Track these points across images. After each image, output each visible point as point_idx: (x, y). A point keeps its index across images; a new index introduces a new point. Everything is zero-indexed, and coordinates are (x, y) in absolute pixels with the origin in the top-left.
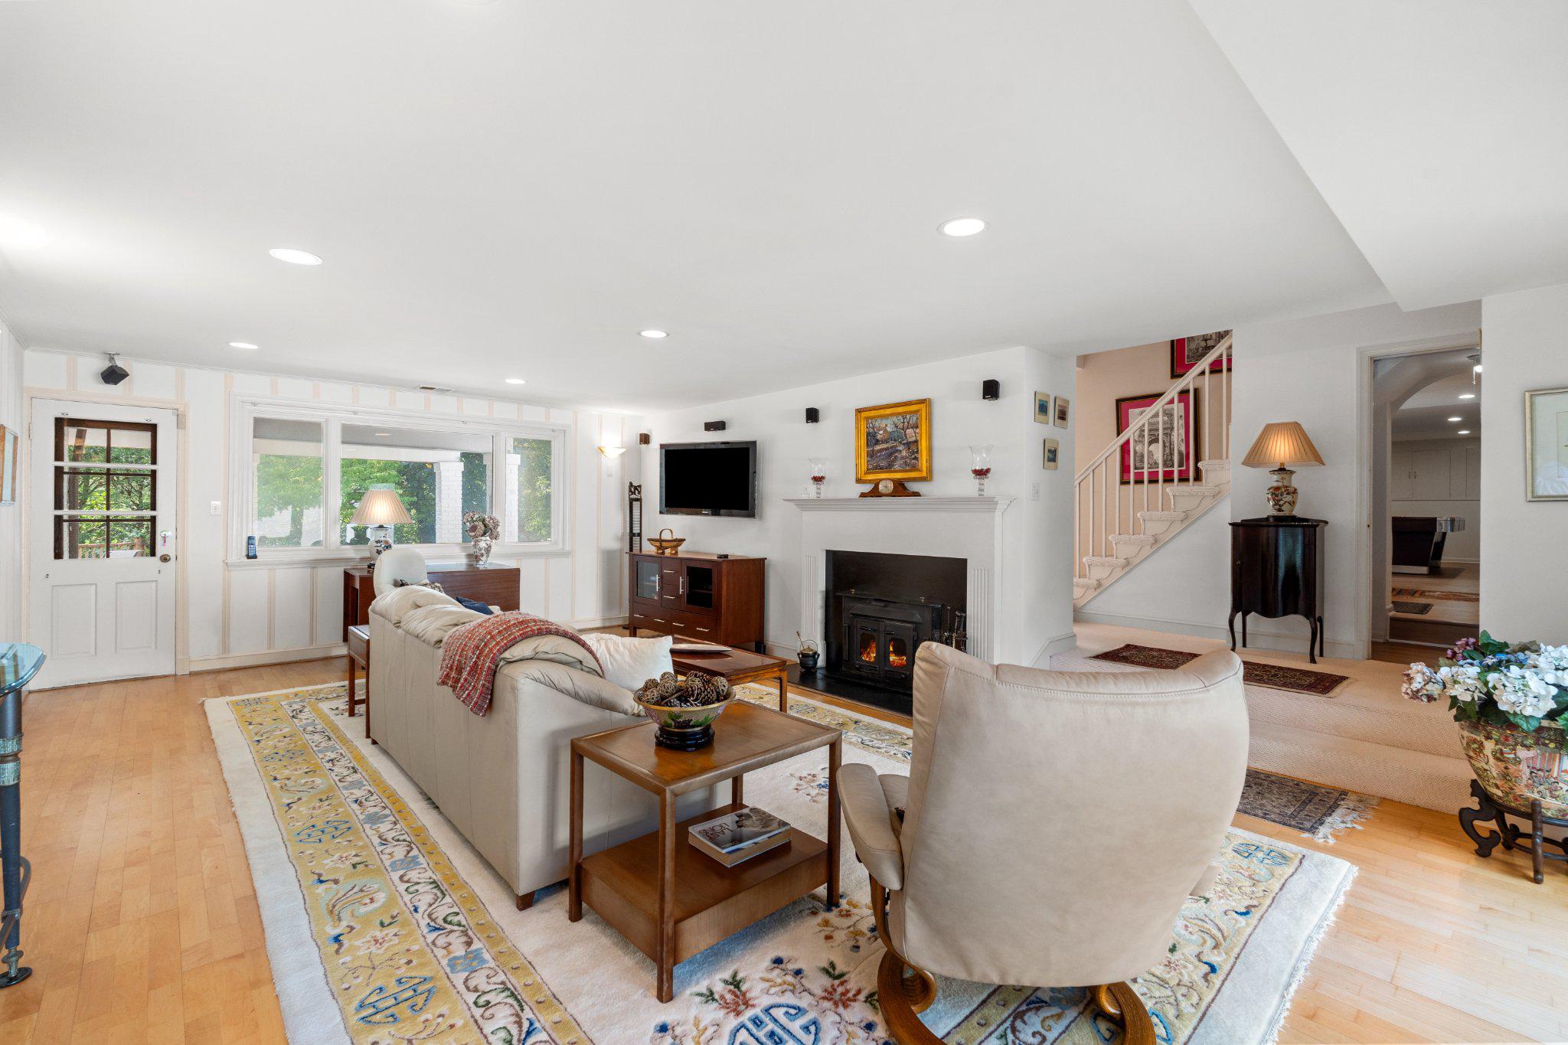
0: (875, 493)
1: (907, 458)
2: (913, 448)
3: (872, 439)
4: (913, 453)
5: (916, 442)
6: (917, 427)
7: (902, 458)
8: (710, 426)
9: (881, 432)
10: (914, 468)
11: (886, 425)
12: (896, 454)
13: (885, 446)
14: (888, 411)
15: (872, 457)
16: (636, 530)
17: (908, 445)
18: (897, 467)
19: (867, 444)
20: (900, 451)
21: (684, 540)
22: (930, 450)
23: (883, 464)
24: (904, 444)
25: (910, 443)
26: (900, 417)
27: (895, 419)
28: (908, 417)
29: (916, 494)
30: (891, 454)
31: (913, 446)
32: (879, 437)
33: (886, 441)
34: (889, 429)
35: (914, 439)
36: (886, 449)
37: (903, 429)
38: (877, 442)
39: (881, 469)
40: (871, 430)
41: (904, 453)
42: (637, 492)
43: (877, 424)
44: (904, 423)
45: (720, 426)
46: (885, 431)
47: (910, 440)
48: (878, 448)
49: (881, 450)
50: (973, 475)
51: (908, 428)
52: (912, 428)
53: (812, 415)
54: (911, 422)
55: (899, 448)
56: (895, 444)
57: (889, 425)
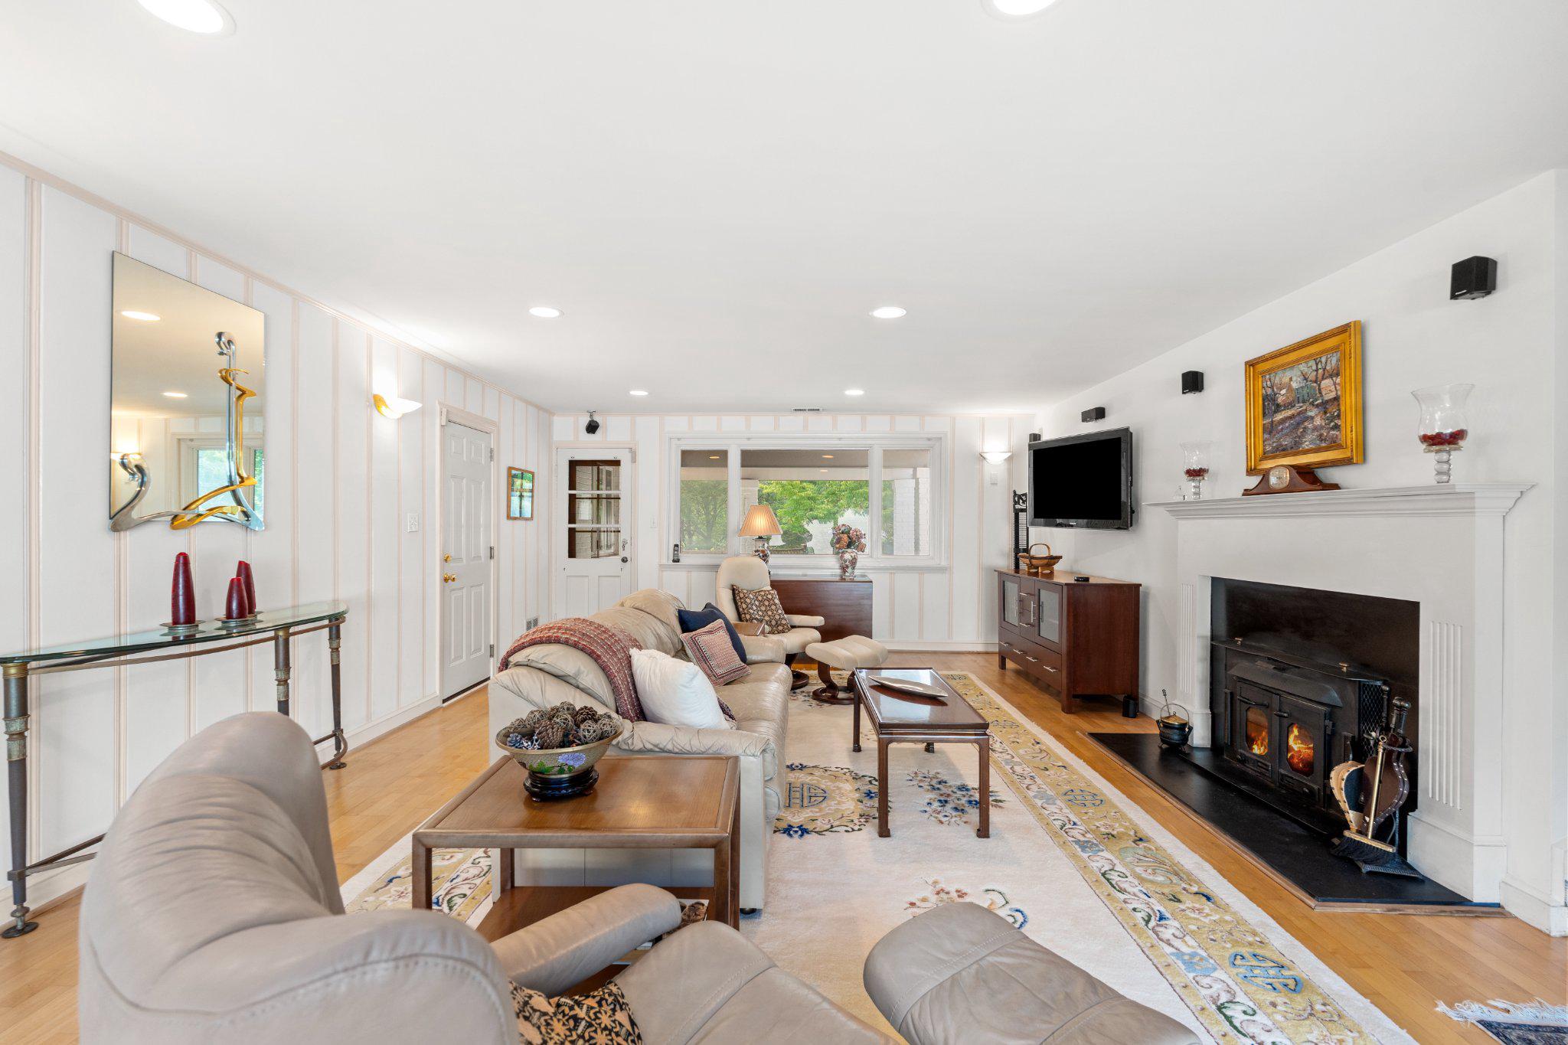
0: (1264, 489)
1: (1322, 427)
2: (1333, 410)
3: (1270, 404)
4: (1332, 419)
5: (1336, 399)
6: (1337, 375)
7: (1315, 429)
8: (1087, 416)
9: (1283, 392)
10: (1334, 445)
11: (1291, 379)
12: (1306, 424)
13: (1289, 413)
14: (1293, 356)
15: (1270, 433)
16: (1022, 545)
17: (1324, 406)
18: (1306, 445)
19: (1263, 413)
20: (1312, 418)
21: (1060, 557)
22: (1357, 409)
23: (1286, 442)
24: (1317, 406)
25: (1327, 401)
26: (1312, 363)
27: (1303, 367)
28: (1323, 360)
29: (1336, 487)
30: (1298, 424)
31: (1331, 407)
32: (1280, 400)
33: (1290, 405)
34: (1295, 385)
35: (1332, 395)
36: (1292, 417)
37: (1316, 382)
38: (1278, 408)
39: (1284, 450)
40: (1269, 391)
41: (1318, 421)
42: (1021, 501)
43: (1277, 380)
44: (1317, 370)
45: (1100, 413)
46: (1290, 388)
47: (1327, 398)
48: (1279, 417)
49: (1283, 421)
50: (1424, 446)
51: (1323, 379)
52: (1331, 376)
53: (1192, 382)
54: (1328, 368)
55: (1310, 414)
56: (1304, 408)
57: (1294, 379)
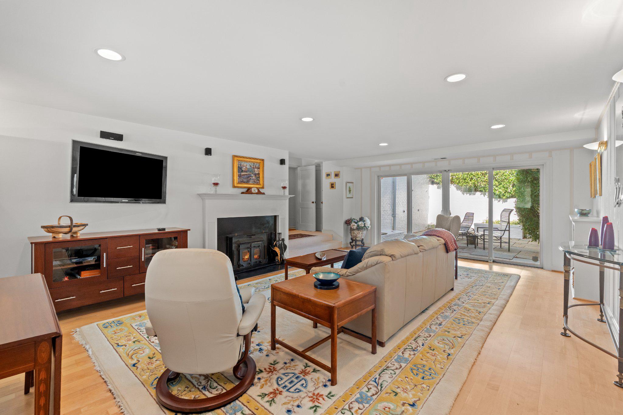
2: (257, 176)
3: (240, 169)
4: (257, 178)
5: (259, 174)
6: (259, 168)
7: (253, 179)
9: (244, 167)
10: (258, 184)
11: (247, 165)
12: (251, 177)
13: (246, 173)
14: (248, 160)
15: (240, 177)
17: (255, 174)
18: (251, 183)
19: (238, 172)
21: (87, 225)
22: (263, 177)
23: (245, 180)
24: (254, 174)
26: (252, 163)
27: (250, 163)
28: (255, 164)
29: (264, 194)
30: (248, 177)
32: (243, 169)
33: (246, 172)
34: (248, 167)
35: (257, 173)
36: (246, 175)
37: (253, 168)
38: (242, 171)
39: (244, 182)
40: (240, 166)
41: (254, 178)
43: (242, 164)
44: (254, 166)
46: (246, 167)
47: (256, 173)
48: (243, 173)
49: (244, 175)
51: (255, 168)
52: (257, 168)
53: (208, 152)
54: (256, 166)
55: (251, 175)
56: (250, 173)
57: (248, 165)
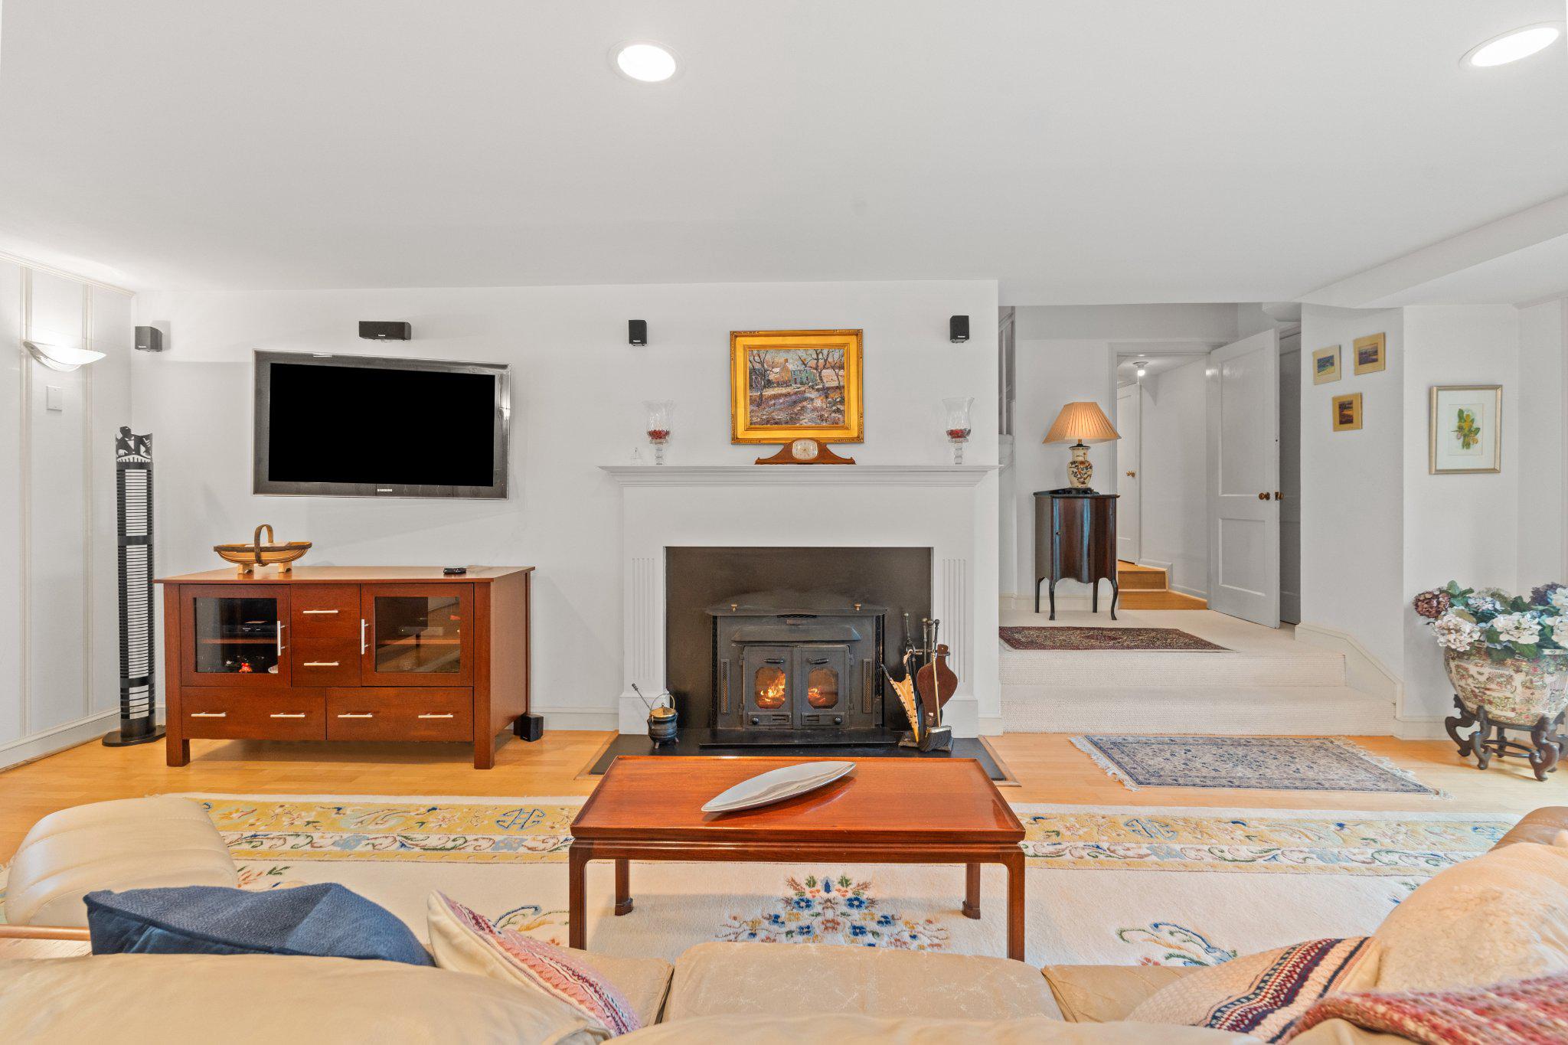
0: (785, 457)
1: (822, 409)
3: (758, 377)
4: (835, 403)
5: (839, 388)
6: (842, 367)
7: (815, 409)
8: (369, 330)
9: (777, 370)
10: (835, 425)
11: (786, 361)
12: (805, 403)
13: (784, 390)
14: (791, 340)
15: (759, 405)
17: (826, 392)
18: (805, 422)
19: (751, 386)
20: (812, 400)
21: (310, 546)
22: (861, 399)
23: (781, 416)
24: (818, 390)
25: (828, 388)
26: (811, 351)
27: (801, 353)
28: (825, 352)
29: (849, 462)
30: (795, 402)
31: (836, 396)
32: (772, 377)
33: (786, 384)
34: (791, 367)
35: (835, 384)
36: (786, 395)
37: (816, 369)
38: (769, 384)
39: (776, 423)
40: (758, 366)
41: (818, 403)
42: (143, 449)
43: (768, 357)
44: (818, 359)
45: (398, 331)
46: (784, 368)
47: (827, 385)
48: (770, 392)
49: (776, 397)
50: (949, 438)
51: (824, 368)
52: (833, 368)
53: (638, 332)
54: (830, 360)
55: (808, 395)
56: (803, 389)
57: (790, 361)
